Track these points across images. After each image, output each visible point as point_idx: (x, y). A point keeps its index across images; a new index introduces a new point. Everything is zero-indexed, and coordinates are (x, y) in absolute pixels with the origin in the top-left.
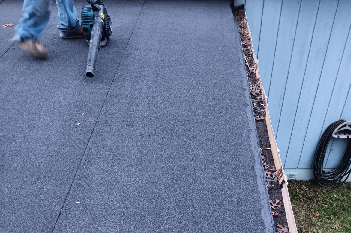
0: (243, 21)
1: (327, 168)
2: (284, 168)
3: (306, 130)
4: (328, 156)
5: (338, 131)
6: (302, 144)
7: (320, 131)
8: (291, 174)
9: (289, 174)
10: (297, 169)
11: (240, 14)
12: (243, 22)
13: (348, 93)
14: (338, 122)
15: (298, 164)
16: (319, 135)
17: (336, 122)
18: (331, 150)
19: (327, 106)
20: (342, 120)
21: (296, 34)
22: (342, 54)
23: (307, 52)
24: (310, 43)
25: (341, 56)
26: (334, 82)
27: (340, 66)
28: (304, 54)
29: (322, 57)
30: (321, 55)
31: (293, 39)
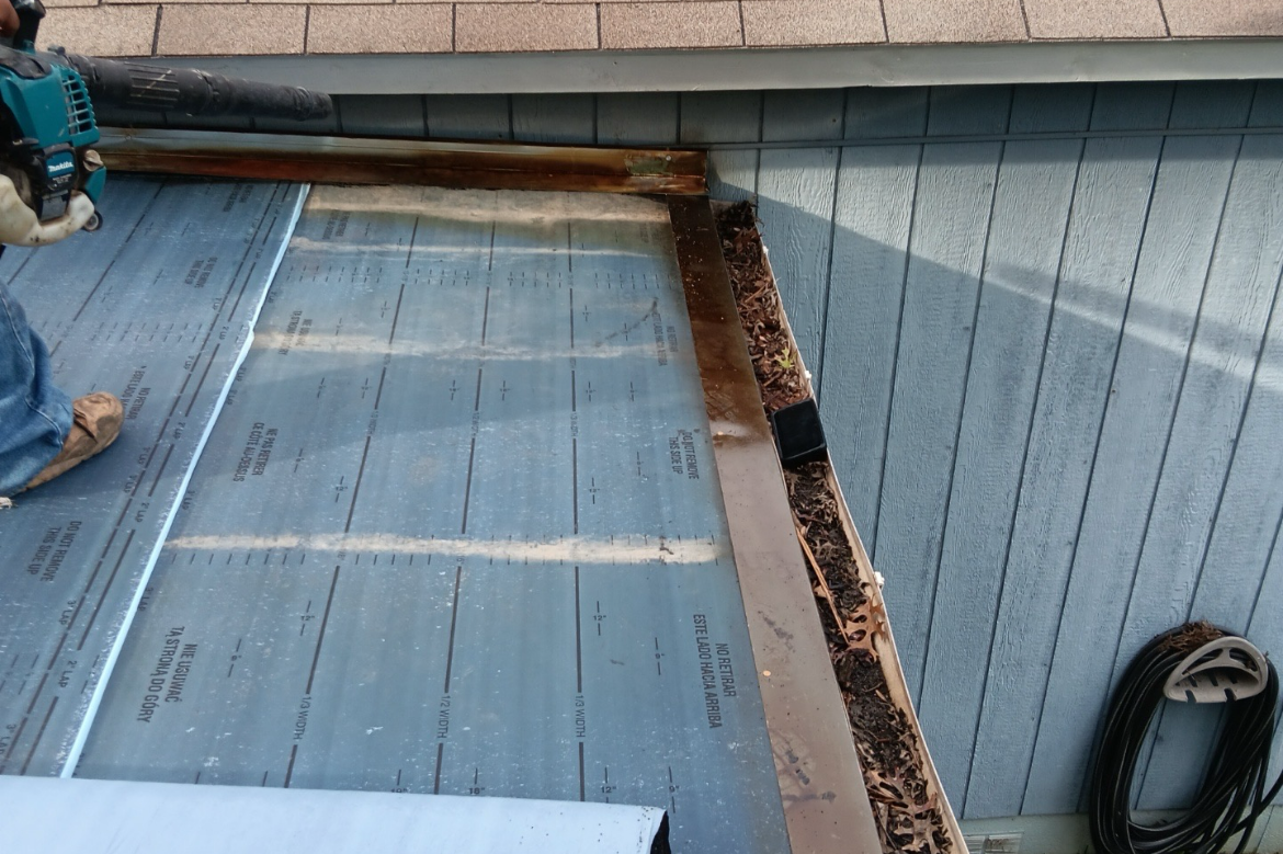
0: (757, 294)
1: (1146, 807)
2: (961, 818)
3: (1047, 669)
4: (1145, 761)
5: (1187, 675)
6: (1033, 724)
7: (1107, 670)
8: (991, 838)
9: (984, 838)
10: (1019, 820)
11: (739, 251)
12: (759, 300)
13: (1214, 521)
14: (1180, 633)
15: (1020, 800)
16: (1104, 684)
17: (1174, 635)
18: (1157, 738)
19: (1130, 575)
20: (1196, 624)
21: (978, 306)
22: (1179, 374)
23: (1031, 372)
24: (1043, 339)
25: (1177, 385)
26: (1154, 481)
27: (1173, 420)
28: (1018, 379)
29: (1096, 389)
30: (1094, 381)
31: (970, 325)
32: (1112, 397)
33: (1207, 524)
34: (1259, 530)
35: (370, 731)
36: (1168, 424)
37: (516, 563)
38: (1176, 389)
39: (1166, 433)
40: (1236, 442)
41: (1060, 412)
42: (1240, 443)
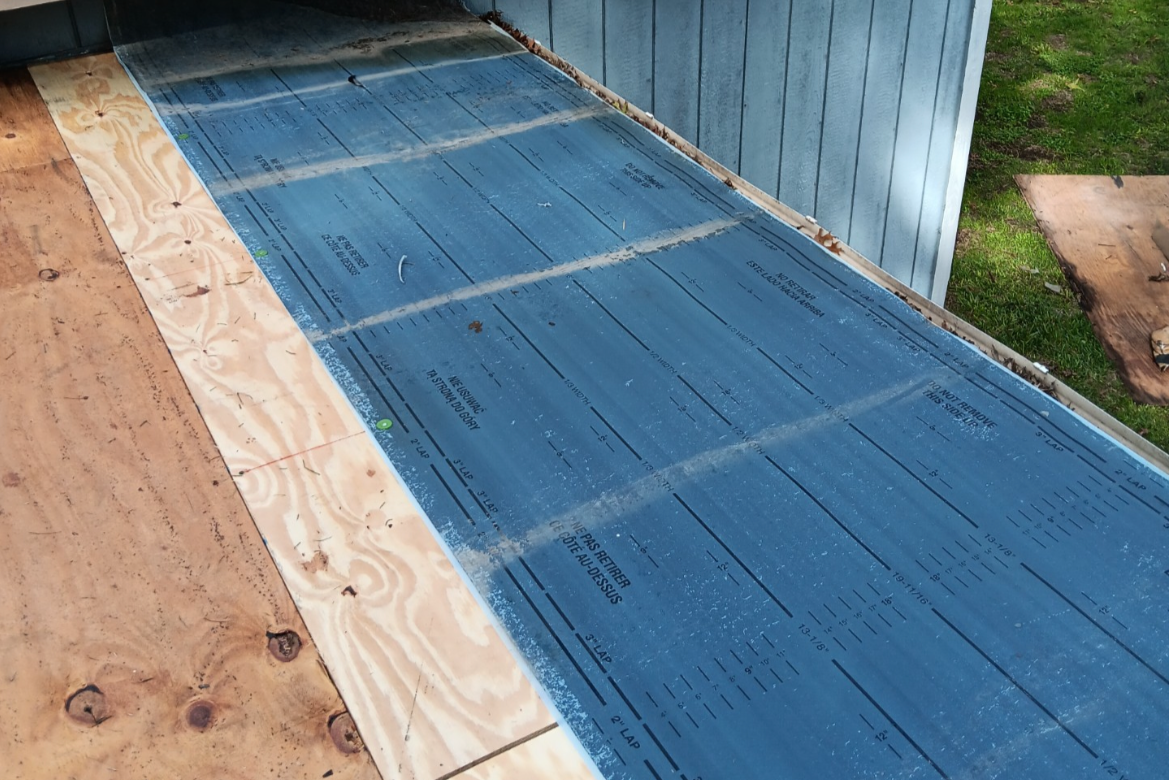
13: (817, 184)
21: (654, 62)
22: (783, 83)
23: (693, 104)
24: (697, 77)
25: (782, 91)
26: (778, 165)
27: (783, 117)
28: (685, 111)
29: (734, 106)
30: (732, 101)
31: (650, 77)
32: (745, 110)
33: (814, 187)
34: (844, 183)
35: (628, 384)
36: (781, 121)
37: (606, 267)
38: (782, 94)
39: (780, 128)
40: (822, 123)
41: (715, 129)
42: (825, 124)
